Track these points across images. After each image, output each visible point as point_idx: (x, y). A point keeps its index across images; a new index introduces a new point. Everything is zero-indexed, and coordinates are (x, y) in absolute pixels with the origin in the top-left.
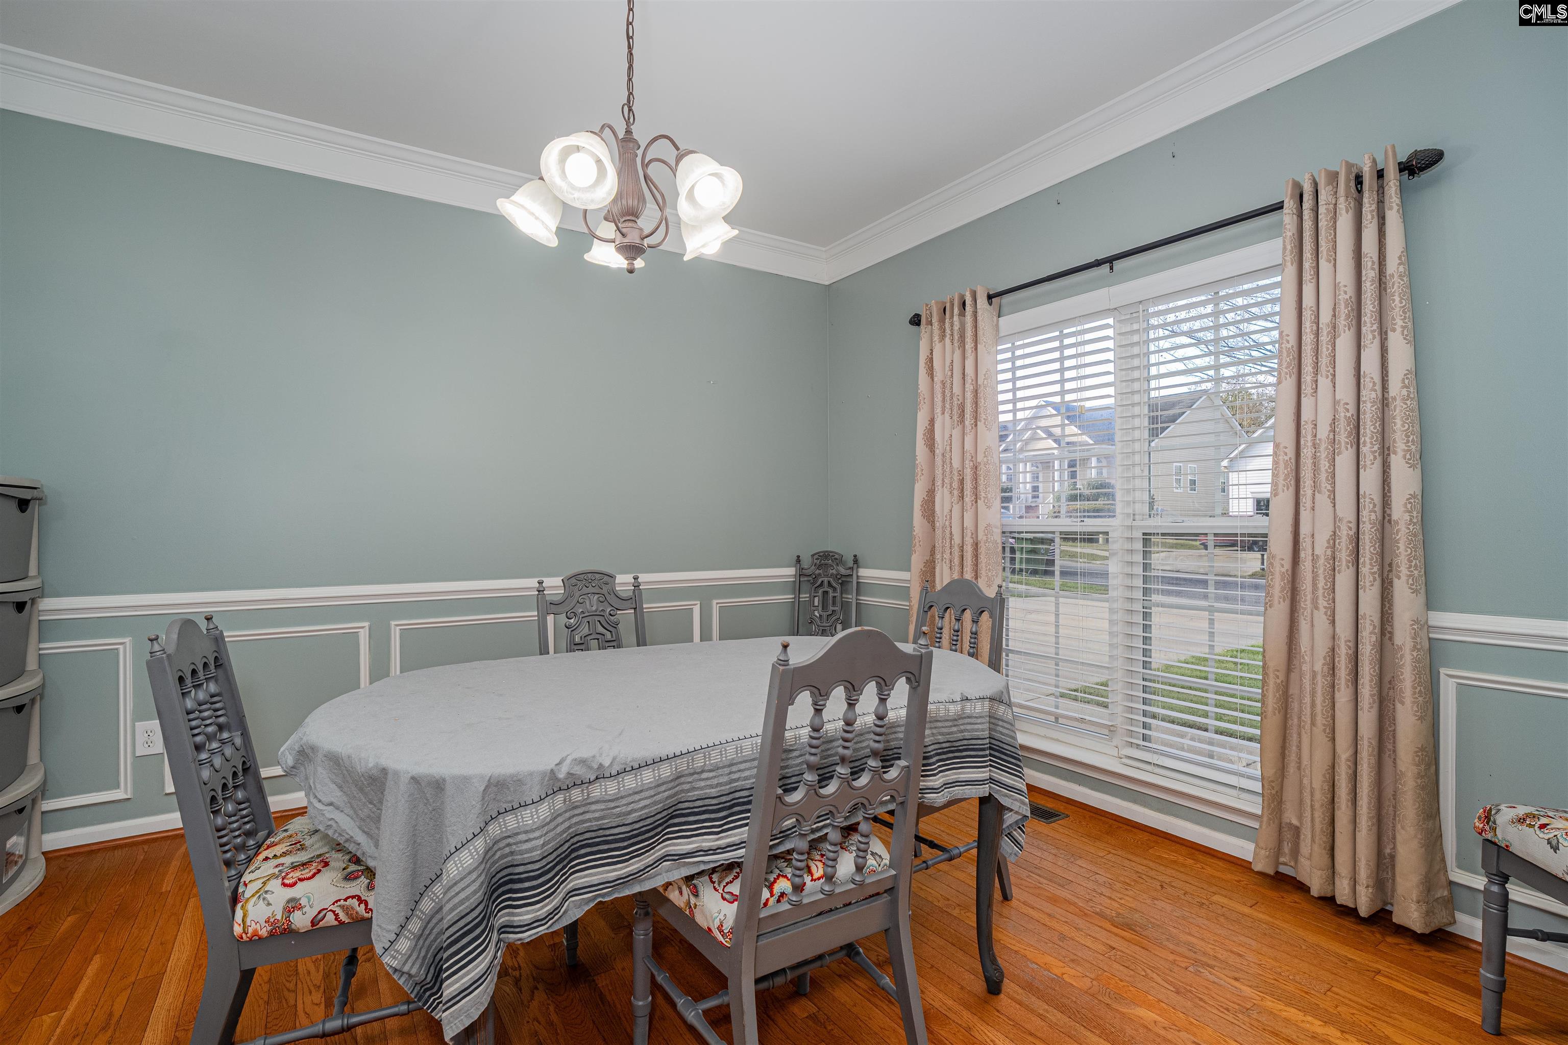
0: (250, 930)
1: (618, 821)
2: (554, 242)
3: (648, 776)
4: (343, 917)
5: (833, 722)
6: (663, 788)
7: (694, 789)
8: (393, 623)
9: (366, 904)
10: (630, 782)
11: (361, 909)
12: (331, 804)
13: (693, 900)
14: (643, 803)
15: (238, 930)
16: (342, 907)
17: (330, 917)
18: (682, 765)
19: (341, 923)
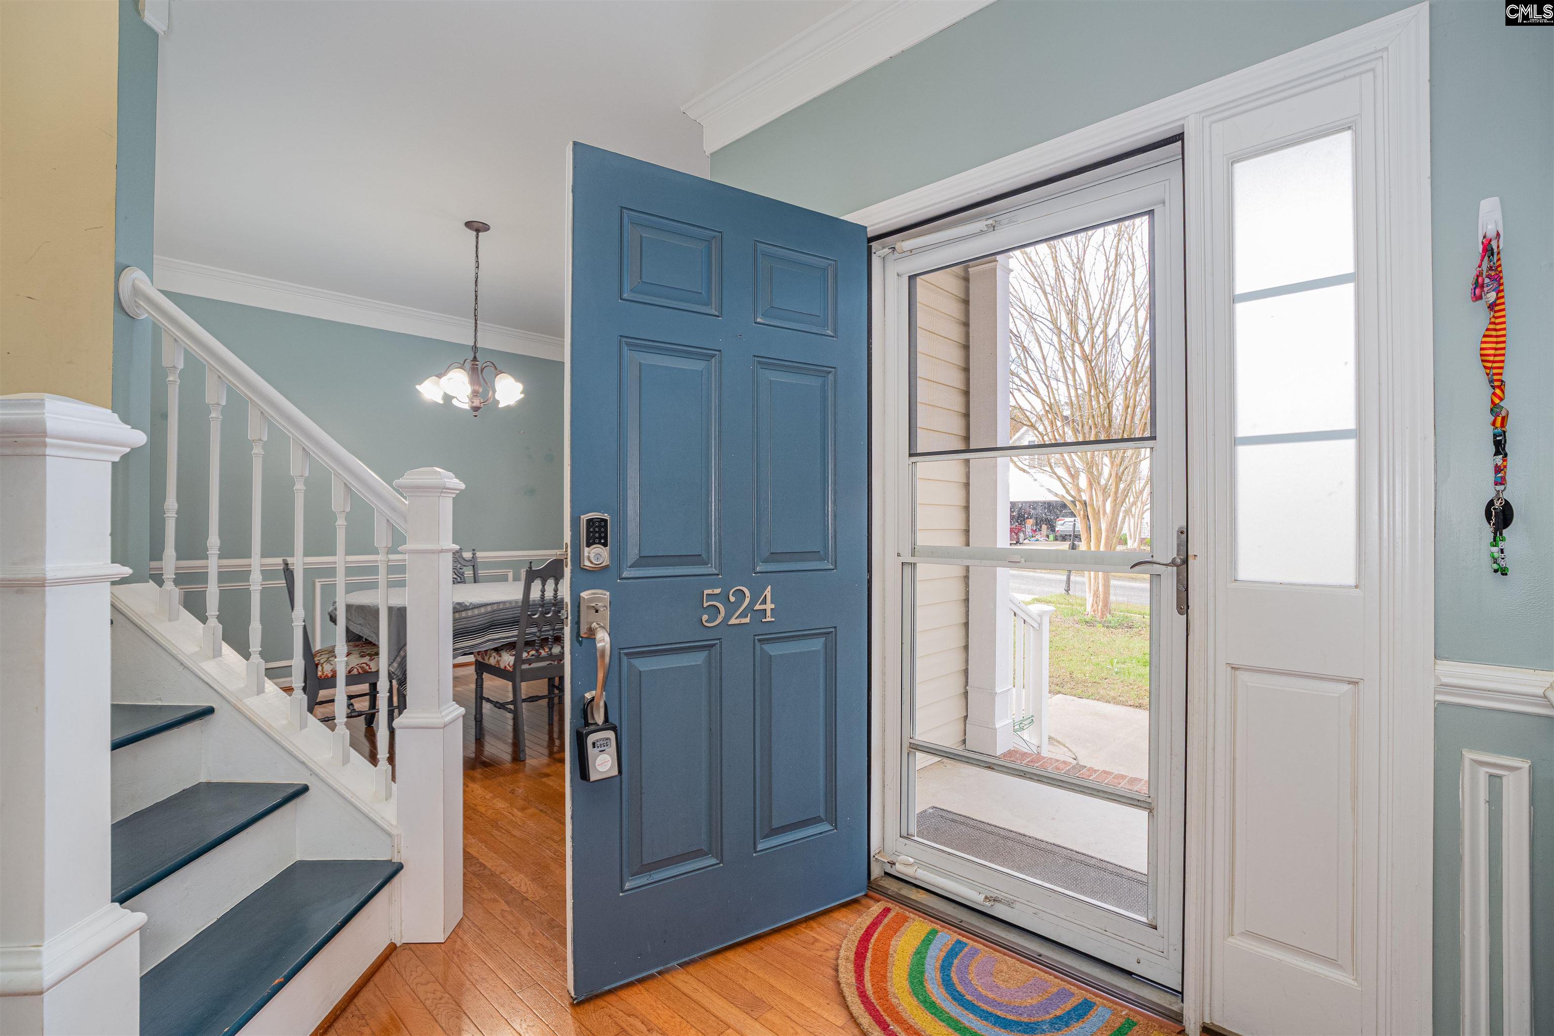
0: (325, 674)
1: (471, 625)
2: (441, 402)
3: (483, 610)
4: (360, 671)
5: (549, 594)
6: (488, 615)
7: (500, 616)
8: (317, 580)
9: (369, 666)
10: (476, 612)
11: (367, 668)
12: (360, 624)
13: (499, 658)
14: (480, 619)
15: (319, 673)
16: (360, 666)
17: (355, 670)
18: (495, 607)
19: (359, 673)
